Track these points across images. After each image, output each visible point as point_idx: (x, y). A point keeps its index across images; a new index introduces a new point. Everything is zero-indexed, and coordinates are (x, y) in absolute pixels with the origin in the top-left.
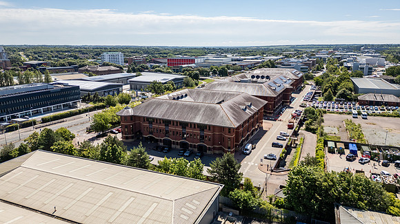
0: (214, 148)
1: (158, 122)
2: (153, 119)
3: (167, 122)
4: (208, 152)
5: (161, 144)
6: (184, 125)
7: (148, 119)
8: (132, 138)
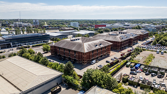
0: (79, 61)
2: (60, 48)
3: (65, 49)
4: (77, 62)
5: (63, 57)
6: (69, 50)
7: (59, 47)
8: (54, 54)
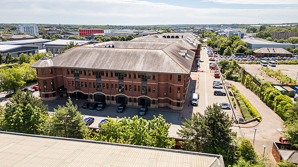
1: (87, 73)
2: (80, 70)
3: (99, 73)
4: (152, 106)
5: (92, 101)
6: (120, 75)
7: (73, 71)
8: (54, 95)
